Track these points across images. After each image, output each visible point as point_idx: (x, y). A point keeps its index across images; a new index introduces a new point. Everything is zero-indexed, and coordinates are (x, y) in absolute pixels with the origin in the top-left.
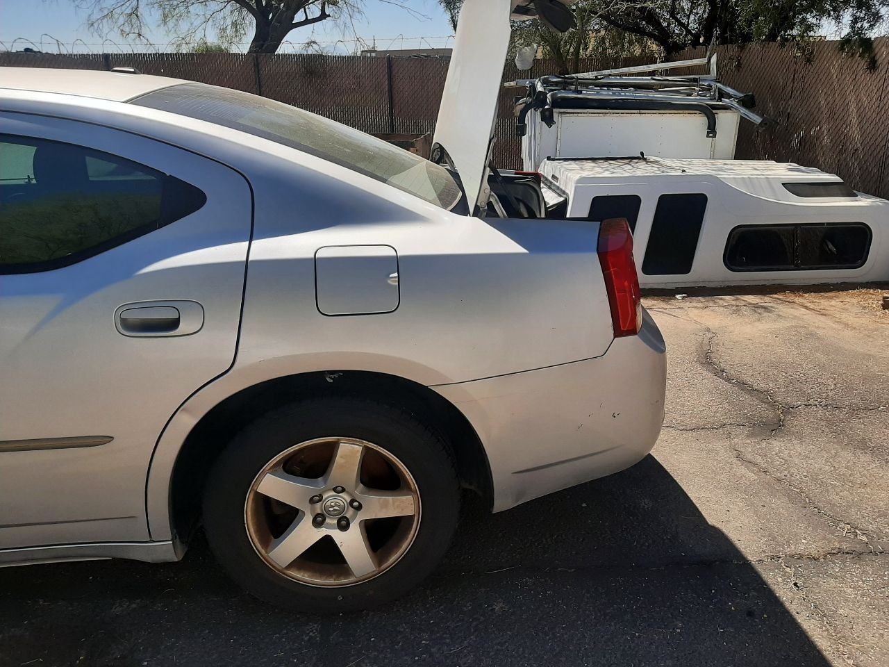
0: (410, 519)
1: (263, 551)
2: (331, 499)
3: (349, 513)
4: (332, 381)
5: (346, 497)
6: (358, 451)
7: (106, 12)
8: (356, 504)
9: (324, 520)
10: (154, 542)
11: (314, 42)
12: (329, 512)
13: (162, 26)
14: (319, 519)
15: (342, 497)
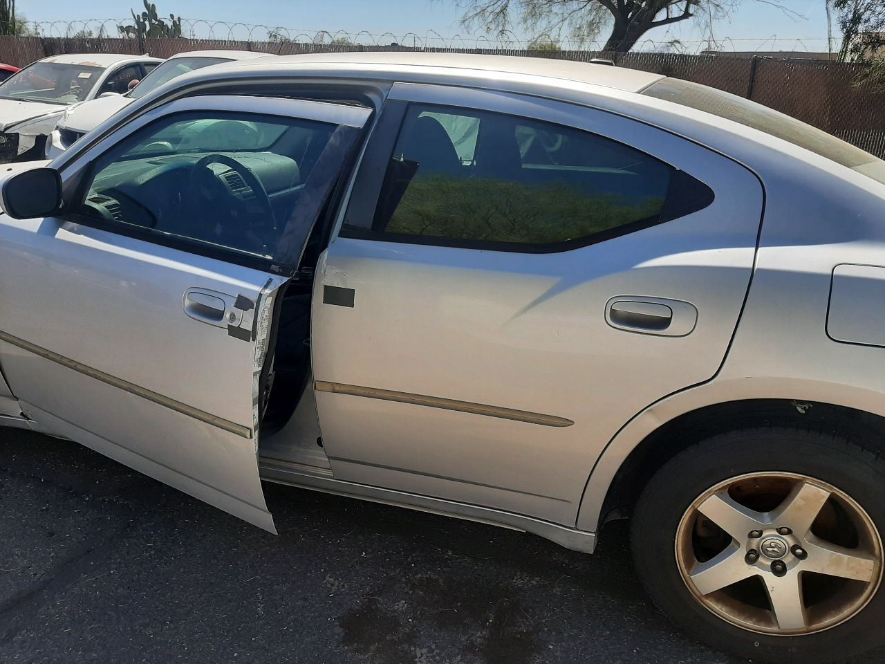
0: (861, 586)
1: (685, 572)
2: (770, 538)
3: (788, 559)
4: (804, 412)
5: (789, 541)
6: (823, 497)
7: (479, 10)
8: (799, 551)
9: (757, 557)
10: (578, 530)
11: (678, 42)
12: (765, 552)
13: (522, 23)
14: (752, 556)
15: (785, 541)
